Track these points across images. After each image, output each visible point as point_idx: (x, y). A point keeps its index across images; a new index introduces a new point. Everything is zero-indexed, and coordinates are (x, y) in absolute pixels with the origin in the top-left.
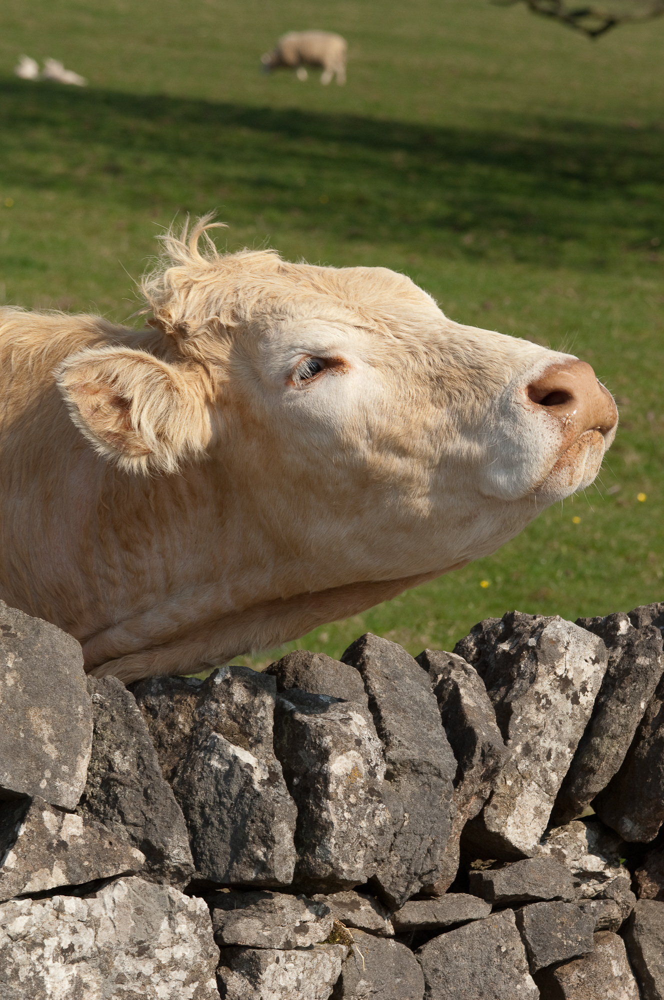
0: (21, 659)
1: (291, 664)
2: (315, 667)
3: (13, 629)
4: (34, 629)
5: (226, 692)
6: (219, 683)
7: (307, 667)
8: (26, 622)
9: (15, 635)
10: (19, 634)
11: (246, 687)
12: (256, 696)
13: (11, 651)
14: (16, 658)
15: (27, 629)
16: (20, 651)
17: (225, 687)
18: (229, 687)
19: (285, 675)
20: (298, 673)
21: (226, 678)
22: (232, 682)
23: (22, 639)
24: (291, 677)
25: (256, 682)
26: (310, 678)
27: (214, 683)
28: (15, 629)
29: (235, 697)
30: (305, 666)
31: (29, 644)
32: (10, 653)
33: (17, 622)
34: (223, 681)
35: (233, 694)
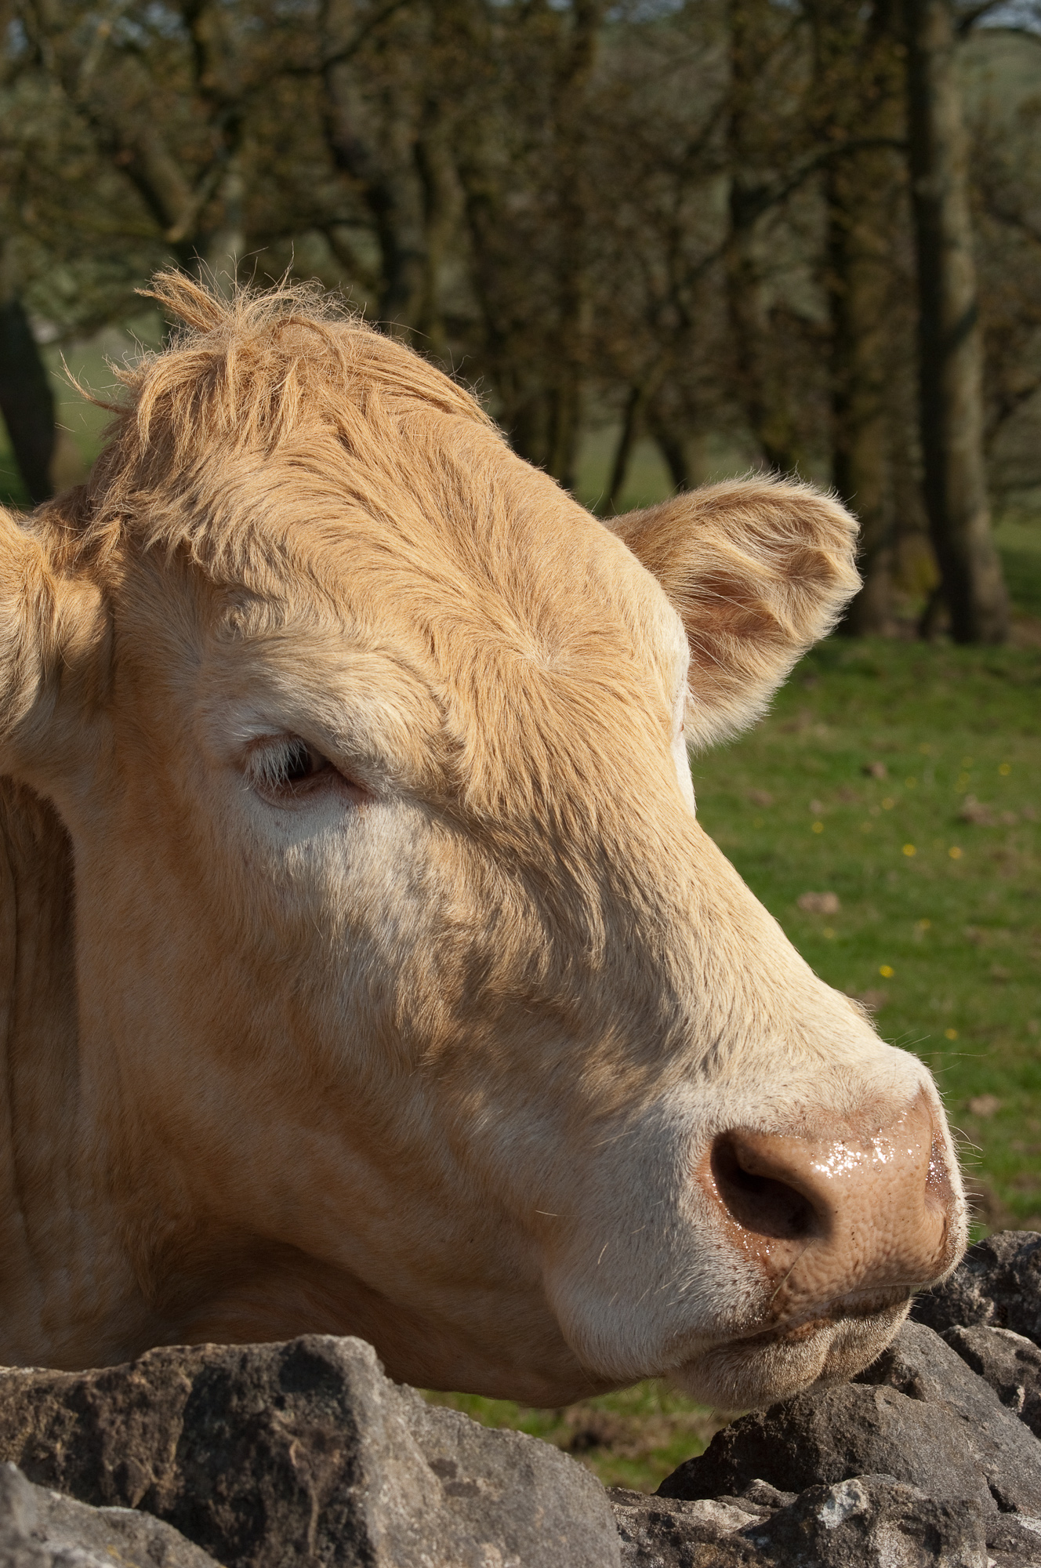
0: (518, 1560)
1: (819, 1419)
2: (888, 1423)
3: (460, 1470)
4: (513, 1465)
5: (857, 1547)
6: (834, 1525)
7: (870, 1427)
8: (485, 1444)
9: (471, 1490)
10: (480, 1482)
11: (905, 1530)
12: (937, 1552)
13: (488, 1540)
14: (504, 1557)
15: (497, 1465)
16: (510, 1536)
17: (852, 1534)
18: (866, 1533)
19: (817, 1450)
20: (854, 1445)
21: (855, 1511)
22: (872, 1522)
23: (495, 1499)
24: (835, 1455)
25: (935, 1516)
26: (889, 1454)
27: (818, 1526)
28: (466, 1468)
29: (881, 1559)
30: (862, 1425)
31: (524, 1513)
32: (486, 1546)
33: (464, 1450)
34: (845, 1521)
35: (877, 1551)
